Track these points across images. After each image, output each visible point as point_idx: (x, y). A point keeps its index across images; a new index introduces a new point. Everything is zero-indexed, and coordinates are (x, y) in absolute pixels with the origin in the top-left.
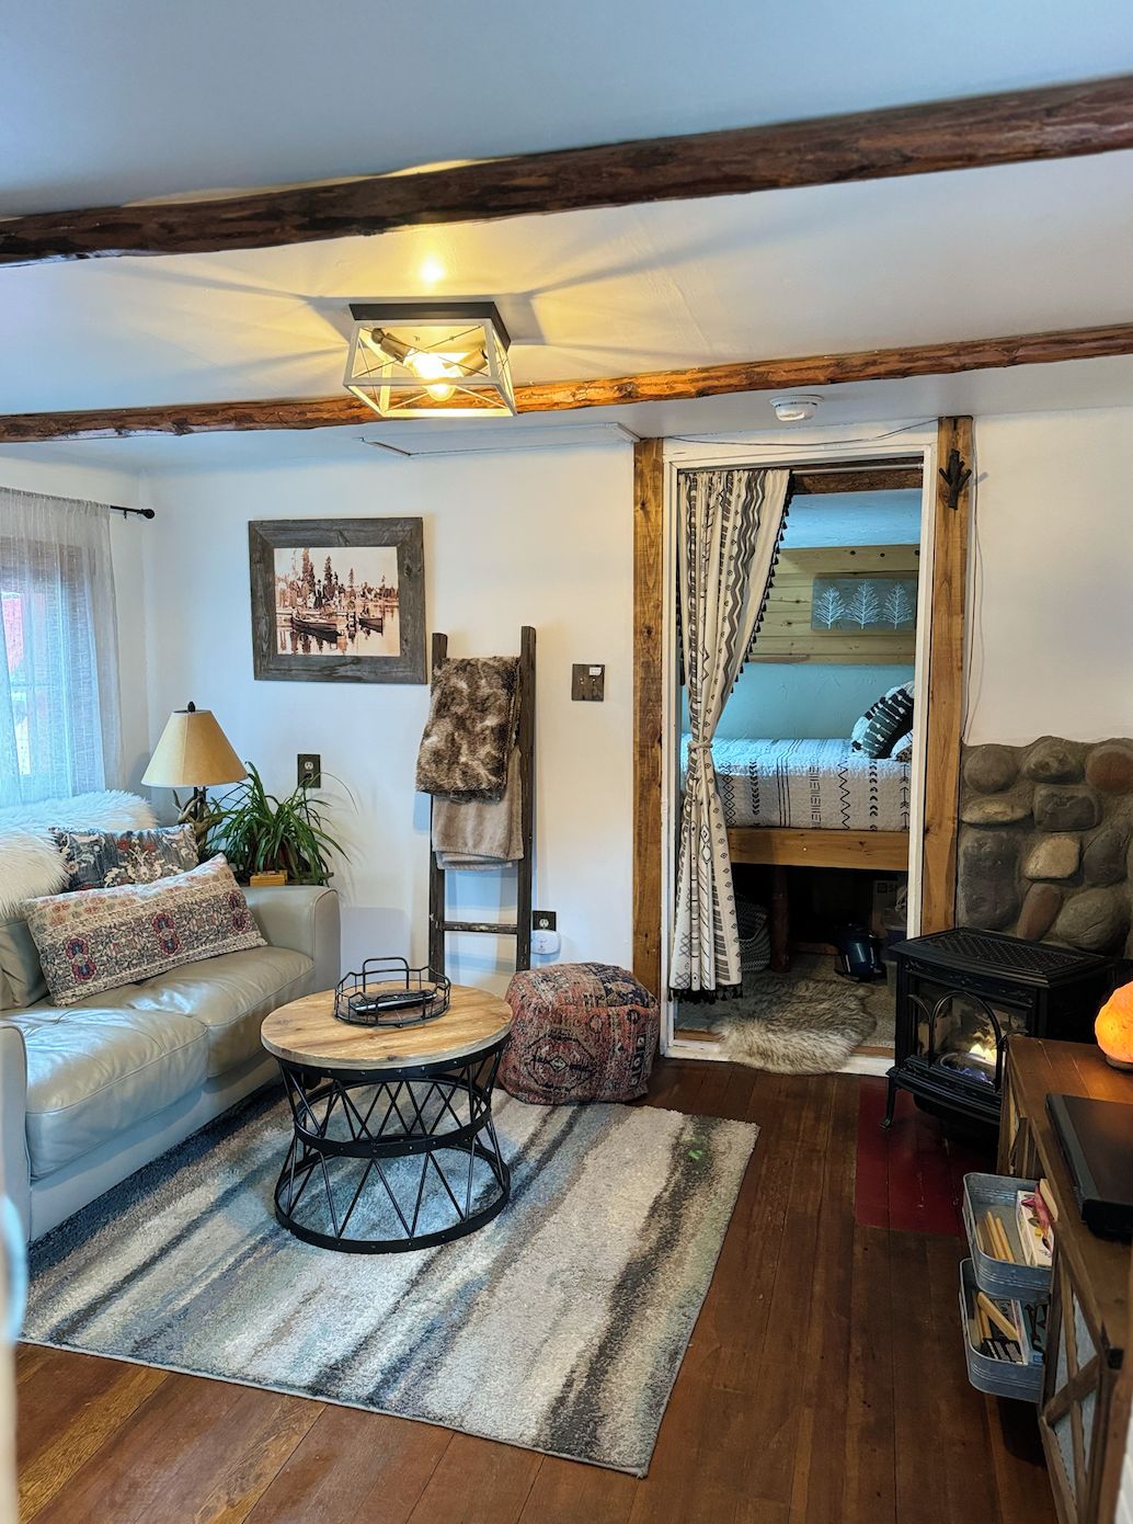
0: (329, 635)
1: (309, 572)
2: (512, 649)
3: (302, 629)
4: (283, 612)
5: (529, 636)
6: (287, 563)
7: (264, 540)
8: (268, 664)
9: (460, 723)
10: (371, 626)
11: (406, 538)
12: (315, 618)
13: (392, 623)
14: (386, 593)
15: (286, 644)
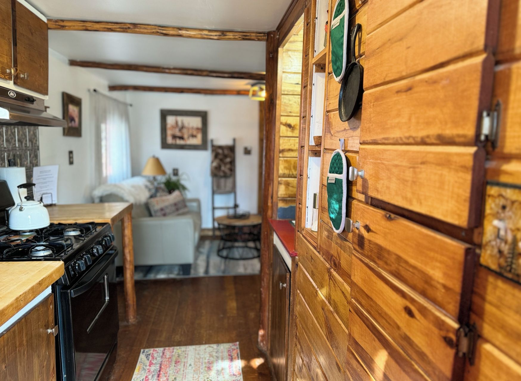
0: (182, 138)
1: (177, 123)
2: (229, 143)
3: (174, 137)
4: (169, 132)
5: (234, 140)
6: (171, 120)
7: (164, 114)
8: (165, 145)
9: (221, 160)
10: (193, 136)
11: (204, 116)
12: (178, 134)
13: (200, 136)
14: (198, 129)
15: (170, 140)
